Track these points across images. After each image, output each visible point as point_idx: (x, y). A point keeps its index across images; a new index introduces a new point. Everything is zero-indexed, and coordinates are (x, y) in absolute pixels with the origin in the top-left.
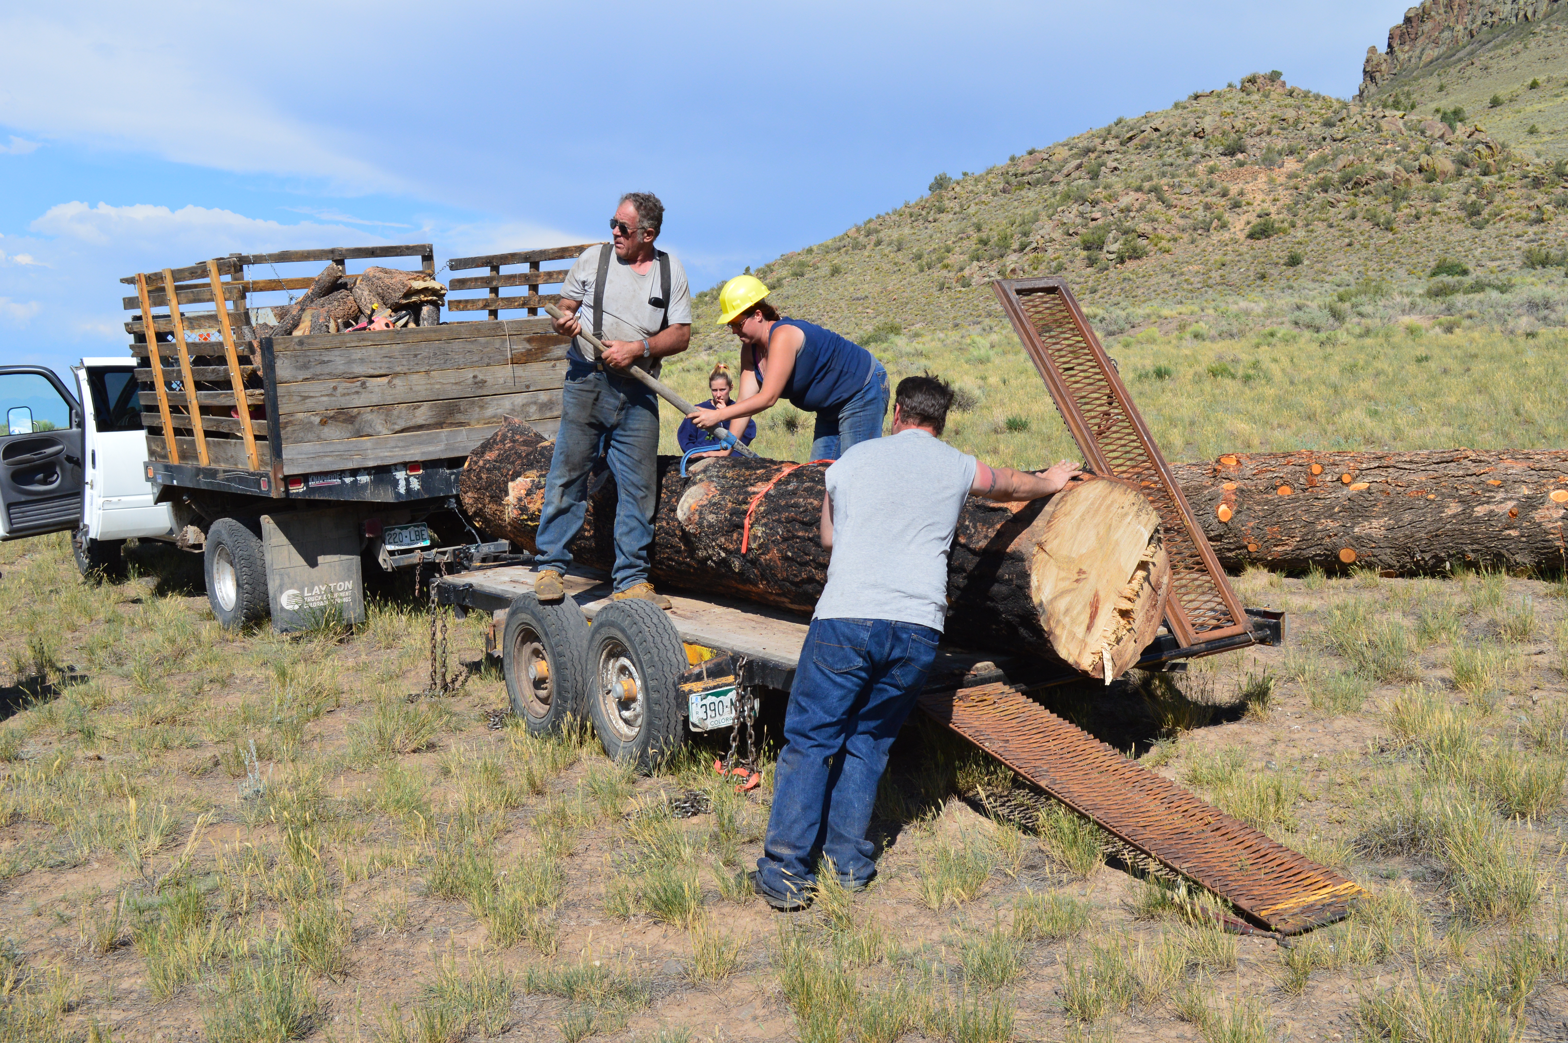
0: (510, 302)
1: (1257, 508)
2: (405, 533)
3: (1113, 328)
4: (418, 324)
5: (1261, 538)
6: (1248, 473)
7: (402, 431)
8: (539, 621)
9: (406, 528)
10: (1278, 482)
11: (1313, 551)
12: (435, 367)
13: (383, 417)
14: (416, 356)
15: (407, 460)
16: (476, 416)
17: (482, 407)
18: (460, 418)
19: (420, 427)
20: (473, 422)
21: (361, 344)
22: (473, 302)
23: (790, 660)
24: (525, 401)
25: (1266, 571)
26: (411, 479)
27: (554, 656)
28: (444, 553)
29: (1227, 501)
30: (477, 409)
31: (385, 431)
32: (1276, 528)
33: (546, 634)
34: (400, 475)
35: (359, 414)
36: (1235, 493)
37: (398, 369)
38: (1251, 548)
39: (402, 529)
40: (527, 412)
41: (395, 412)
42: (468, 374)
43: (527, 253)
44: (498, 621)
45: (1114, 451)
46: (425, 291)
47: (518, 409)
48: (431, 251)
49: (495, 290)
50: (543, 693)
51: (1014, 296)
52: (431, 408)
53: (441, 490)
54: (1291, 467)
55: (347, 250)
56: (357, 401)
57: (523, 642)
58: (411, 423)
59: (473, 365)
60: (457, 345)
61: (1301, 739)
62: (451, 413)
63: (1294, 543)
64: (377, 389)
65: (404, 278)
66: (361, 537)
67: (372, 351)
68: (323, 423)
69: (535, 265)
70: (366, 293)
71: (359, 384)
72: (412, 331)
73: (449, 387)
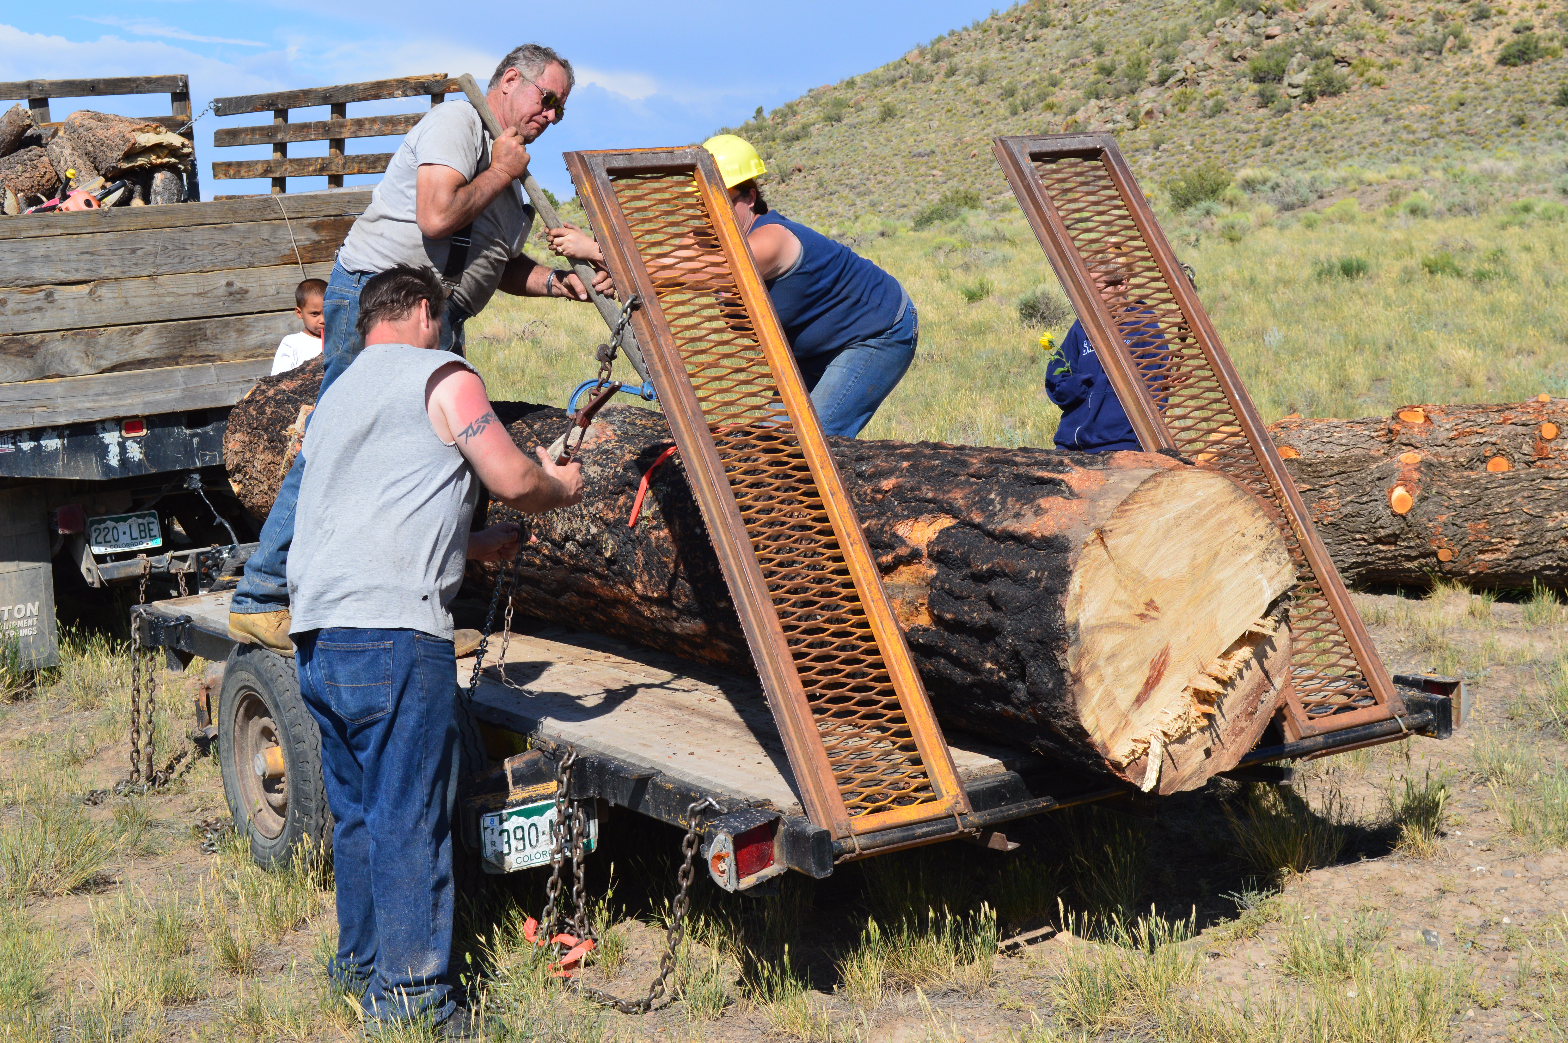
0: (303, 166)
1: (1453, 492)
2: (123, 527)
3: (1292, 199)
4: (147, 201)
5: (1458, 540)
6: (1442, 436)
7: (113, 369)
8: (266, 684)
9: (125, 520)
10: (1489, 450)
11: (1539, 562)
12: (165, 269)
13: (81, 347)
14: (134, 251)
15: (121, 414)
16: (232, 345)
17: (240, 332)
18: (206, 348)
19: (142, 363)
20: (226, 355)
21: (45, 232)
22: (249, 165)
23: (643, 759)
25: (1466, 591)
26: (129, 443)
27: (288, 741)
28: (184, 559)
29: (1405, 482)
30: (234, 335)
31: (85, 370)
32: (1482, 525)
33: (277, 706)
34: (111, 438)
35: (42, 342)
36: (1418, 469)
37: (106, 272)
38: (1443, 555)
39: (117, 520)
41: (102, 340)
42: (219, 280)
43: (326, 90)
44: (214, 681)
45: (1184, 417)
46: (157, 148)
48: (186, 85)
49: (281, 148)
50: (277, 798)
51: (1028, 164)
52: (159, 332)
53: (177, 461)
54: (1508, 428)
55: (52, 84)
56: (40, 322)
57: (248, 716)
58: (127, 357)
59: (226, 266)
60: (200, 235)
61: (1486, 890)
62: (192, 341)
63: (1509, 548)
64: (71, 304)
65: (125, 128)
66: (53, 533)
67: (62, 244)
69: (339, 109)
70: (67, 151)
71: (41, 295)
72: (138, 213)
73: (187, 300)
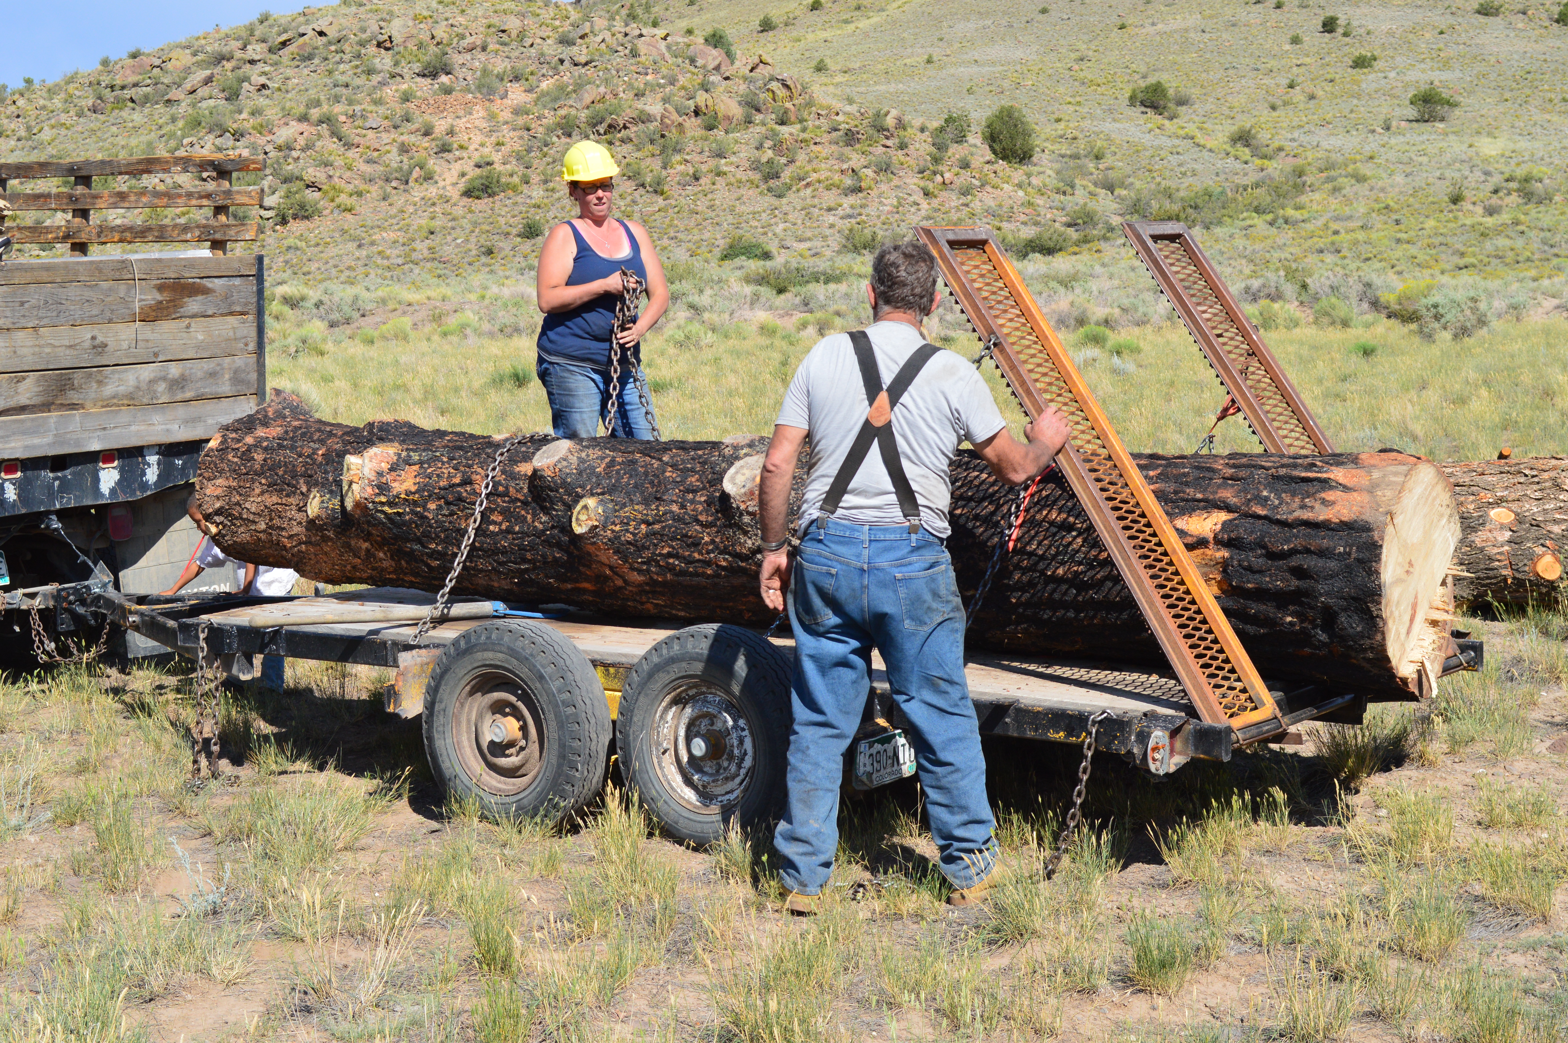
7: (1, 413)
12: (45, 321)
16: (93, 395)
17: (100, 382)
18: (73, 397)
19: (22, 409)
20: (88, 404)
24: (152, 376)
26: (6, 485)
28: (32, 596)
30: (95, 385)
33: (540, 677)
40: (155, 392)
42: (85, 334)
47: (144, 386)
52: (38, 380)
53: (42, 502)
57: (477, 693)
58: (12, 403)
59: (91, 320)
60: (73, 291)
62: (62, 390)
69: (84, 181)
73: (61, 352)
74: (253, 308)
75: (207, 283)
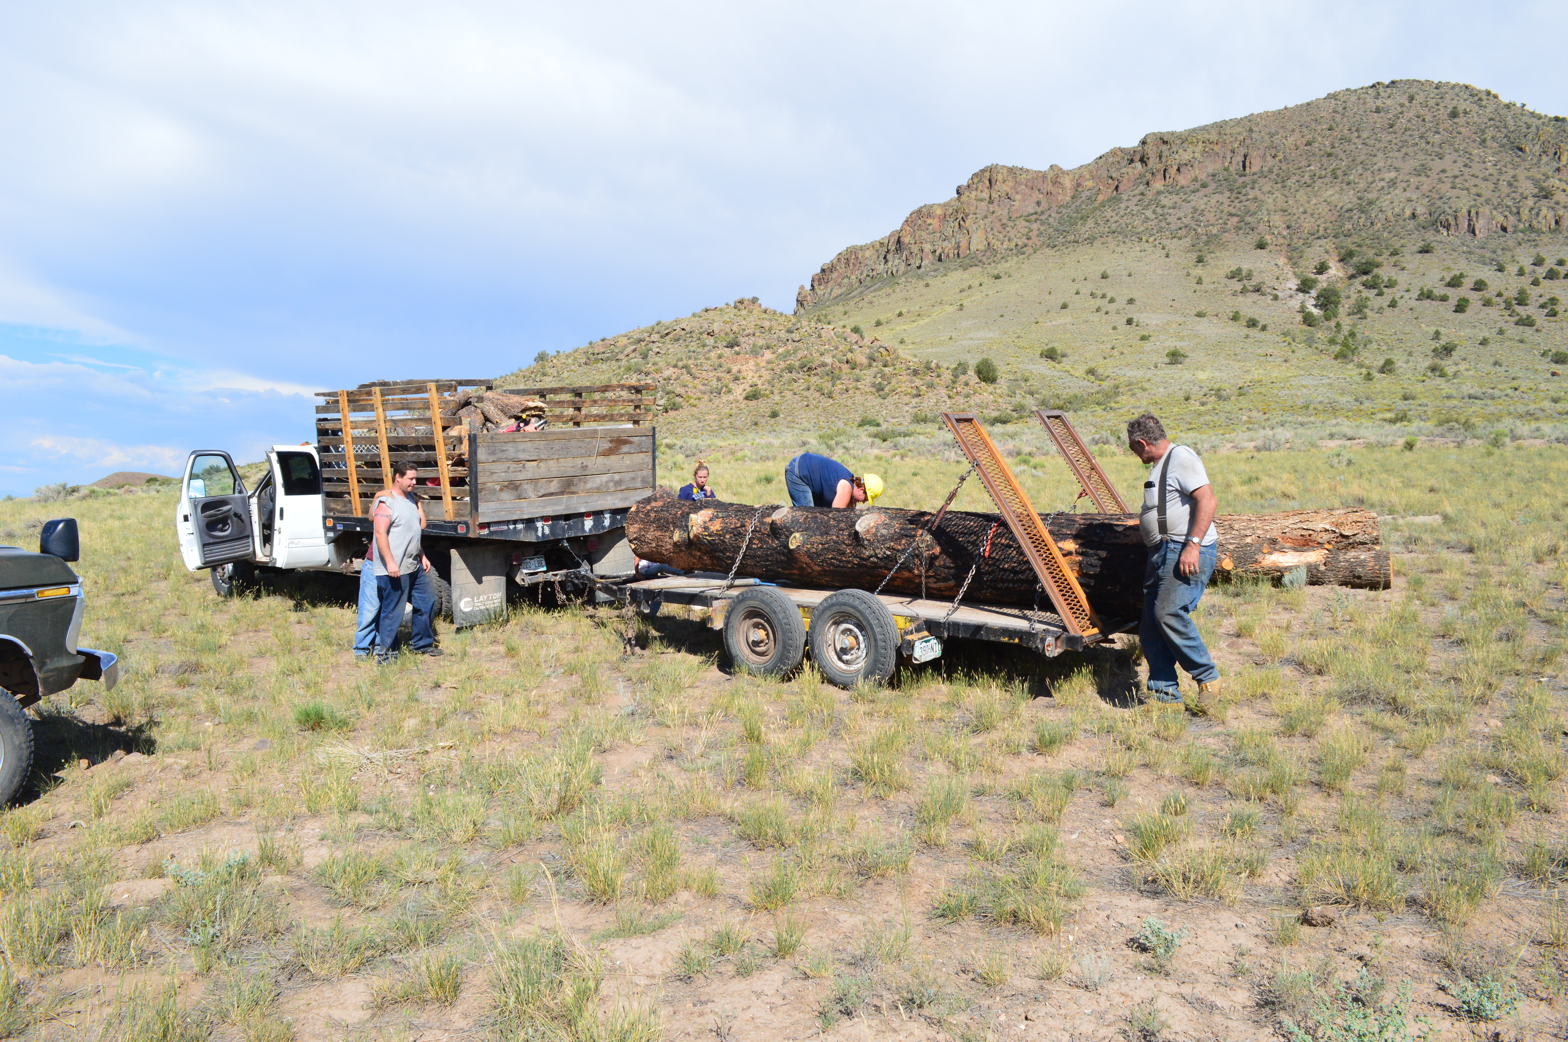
2: (532, 562)
7: (543, 496)
8: (767, 604)
9: (533, 559)
12: (562, 456)
13: (533, 487)
14: (552, 449)
15: (544, 515)
16: (582, 488)
17: (585, 482)
18: (573, 489)
19: (552, 494)
20: (580, 492)
24: (607, 479)
26: (545, 527)
27: (781, 625)
30: (582, 484)
31: (534, 496)
34: (539, 525)
35: (520, 484)
37: (542, 457)
39: (531, 559)
40: (608, 486)
41: (540, 484)
42: (579, 461)
47: (604, 484)
48: (493, 384)
52: (559, 482)
53: (560, 535)
56: (520, 476)
58: (548, 492)
59: (582, 456)
60: (574, 443)
62: (569, 486)
64: (531, 469)
65: (520, 399)
66: (509, 564)
67: (529, 444)
68: (501, 490)
69: (578, 395)
70: (492, 408)
71: (521, 465)
73: (568, 469)
74: (651, 450)
75: (631, 439)
